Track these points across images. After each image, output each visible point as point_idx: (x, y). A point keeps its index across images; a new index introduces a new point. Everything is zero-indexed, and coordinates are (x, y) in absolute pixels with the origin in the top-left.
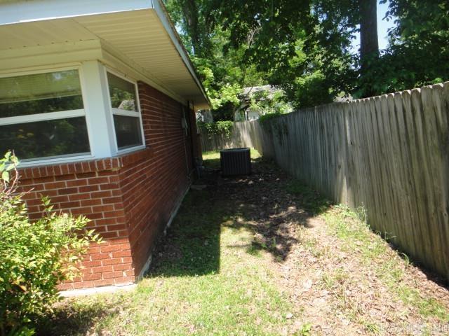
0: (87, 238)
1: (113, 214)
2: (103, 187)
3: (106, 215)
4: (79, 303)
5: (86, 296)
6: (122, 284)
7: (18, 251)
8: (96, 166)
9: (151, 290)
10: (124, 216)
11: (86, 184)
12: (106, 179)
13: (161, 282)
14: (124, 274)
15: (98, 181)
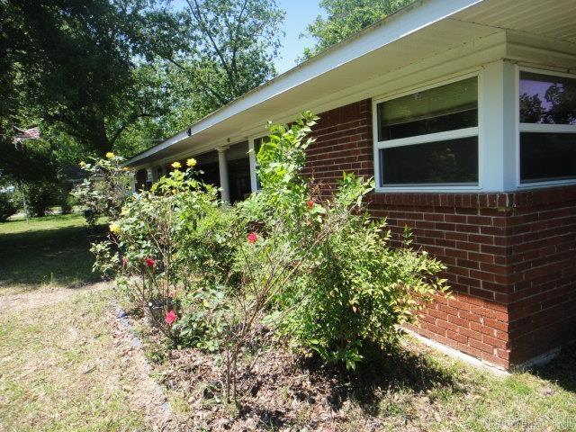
0: (436, 286)
1: (492, 268)
2: (484, 230)
3: (484, 267)
4: (435, 359)
5: (446, 356)
6: (491, 364)
7: (363, 275)
8: (478, 202)
9: (527, 391)
10: (505, 275)
11: (465, 222)
12: (490, 219)
13: (550, 391)
14: (495, 351)
15: (478, 220)
